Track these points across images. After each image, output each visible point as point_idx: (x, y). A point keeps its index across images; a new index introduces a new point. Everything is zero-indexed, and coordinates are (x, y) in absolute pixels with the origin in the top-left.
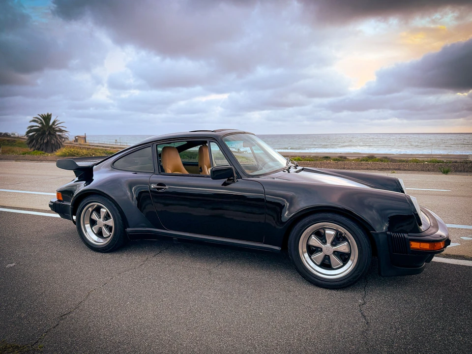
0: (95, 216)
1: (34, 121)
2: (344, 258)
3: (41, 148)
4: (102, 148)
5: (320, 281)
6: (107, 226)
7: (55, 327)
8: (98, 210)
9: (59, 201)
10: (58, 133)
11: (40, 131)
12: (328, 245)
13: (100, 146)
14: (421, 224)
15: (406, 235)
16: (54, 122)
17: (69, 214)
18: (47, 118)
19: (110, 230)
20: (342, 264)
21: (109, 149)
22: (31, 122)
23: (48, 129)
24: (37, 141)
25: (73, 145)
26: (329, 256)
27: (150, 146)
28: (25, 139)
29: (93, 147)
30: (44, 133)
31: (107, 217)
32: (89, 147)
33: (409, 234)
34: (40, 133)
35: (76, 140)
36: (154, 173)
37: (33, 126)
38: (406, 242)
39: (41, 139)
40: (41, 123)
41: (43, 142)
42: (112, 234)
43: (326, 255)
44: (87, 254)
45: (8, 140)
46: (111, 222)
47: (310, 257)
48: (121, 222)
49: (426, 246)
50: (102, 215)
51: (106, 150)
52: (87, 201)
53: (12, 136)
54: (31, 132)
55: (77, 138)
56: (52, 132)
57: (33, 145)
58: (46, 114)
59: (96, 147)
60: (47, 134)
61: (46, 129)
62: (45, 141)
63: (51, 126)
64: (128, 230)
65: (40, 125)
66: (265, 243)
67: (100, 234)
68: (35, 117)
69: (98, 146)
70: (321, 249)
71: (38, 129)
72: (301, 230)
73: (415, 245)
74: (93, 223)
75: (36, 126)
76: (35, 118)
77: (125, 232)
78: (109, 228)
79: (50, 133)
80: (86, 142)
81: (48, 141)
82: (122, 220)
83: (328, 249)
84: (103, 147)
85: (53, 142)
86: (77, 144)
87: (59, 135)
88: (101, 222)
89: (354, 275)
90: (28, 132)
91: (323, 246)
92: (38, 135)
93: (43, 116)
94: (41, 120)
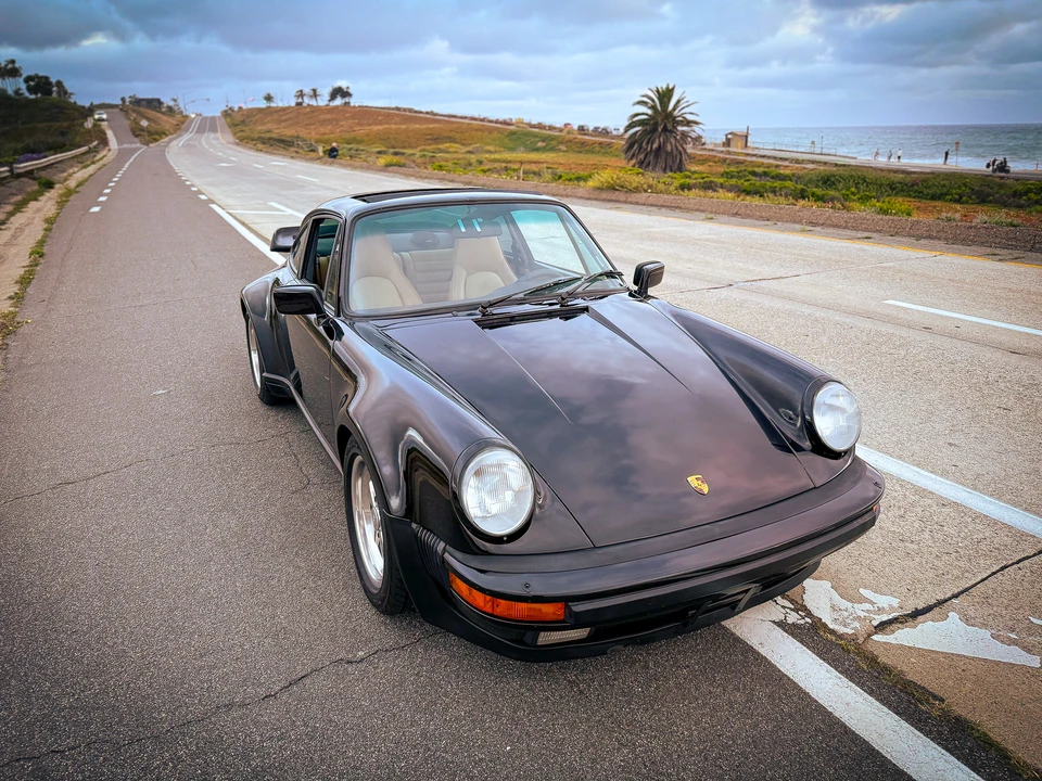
1: (639, 103)
3: (647, 161)
4: (772, 161)
10: (680, 128)
11: (647, 124)
13: (769, 157)
16: (678, 101)
18: (665, 95)
21: (786, 163)
22: (635, 104)
23: (662, 120)
24: (640, 147)
25: (712, 153)
29: (754, 159)
30: (654, 130)
32: (741, 158)
34: (648, 128)
35: (728, 143)
37: (638, 115)
39: (648, 143)
40: (653, 108)
41: (652, 147)
45: (600, 144)
51: (777, 166)
53: (615, 133)
54: (634, 127)
55: (729, 136)
56: (670, 127)
57: (633, 155)
58: (664, 87)
59: (760, 160)
60: (660, 130)
61: (659, 120)
62: (655, 146)
63: (671, 112)
65: (650, 112)
68: (643, 93)
69: (763, 157)
71: (645, 120)
75: (643, 114)
76: (645, 96)
79: (665, 129)
80: (746, 146)
81: (660, 146)
84: (775, 158)
85: (669, 148)
86: (722, 152)
87: (683, 133)
90: (630, 127)
92: (645, 133)
93: (658, 91)
94: (653, 100)
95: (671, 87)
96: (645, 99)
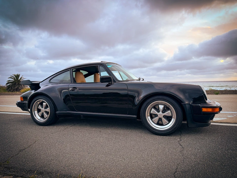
0: (40, 107)
1: (10, 78)
2: (169, 119)
5: (157, 132)
6: (46, 112)
7: (16, 155)
8: (41, 104)
9: (22, 101)
12: (161, 113)
14: (207, 100)
15: (200, 105)
16: (21, 78)
17: (27, 107)
18: (18, 76)
19: (48, 114)
20: (168, 122)
22: (9, 78)
23: (17, 82)
24: (12, 88)
26: (161, 118)
27: (69, 70)
28: (5, 87)
30: (15, 84)
31: (46, 107)
33: (201, 104)
34: (14, 84)
36: (71, 83)
37: (10, 81)
38: (200, 109)
39: (14, 87)
40: (14, 79)
41: (15, 88)
42: (49, 115)
43: (160, 118)
44: (35, 127)
46: (48, 110)
47: (152, 120)
48: (54, 109)
49: (210, 110)
50: (44, 106)
52: (36, 99)
54: (9, 84)
57: (10, 90)
58: (17, 74)
60: (17, 84)
61: (16, 82)
62: (16, 88)
63: (19, 80)
64: (57, 112)
65: (13, 80)
66: (128, 114)
67: (42, 116)
70: (157, 115)
71: (12, 82)
72: (147, 105)
73: (204, 110)
74: (39, 111)
75: (11, 80)
76: (11, 76)
77: (55, 114)
78: (47, 113)
79: (18, 84)
82: (54, 108)
83: (160, 114)
85: (20, 88)
88: (43, 110)
89: (174, 127)
90: (7, 84)
91: (158, 113)
92: (12, 85)
93: (15, 75)
94: (14, 77)
95: (19, 74)
96: (12, 77)
